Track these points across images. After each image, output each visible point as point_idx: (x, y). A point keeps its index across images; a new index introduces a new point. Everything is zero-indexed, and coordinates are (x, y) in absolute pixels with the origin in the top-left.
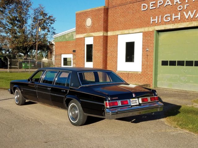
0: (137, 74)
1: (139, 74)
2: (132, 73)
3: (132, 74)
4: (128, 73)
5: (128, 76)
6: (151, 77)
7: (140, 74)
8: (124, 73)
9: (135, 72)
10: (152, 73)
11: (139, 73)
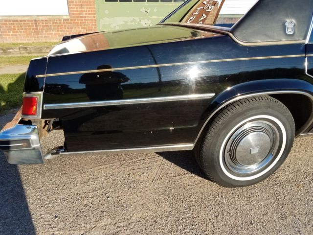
0: (60, 20)
1: (65, 20)
2: (47, 18)
3: (46, 21)
4: (36, 20)
5: (36, 26)
6: (92, 25)
7: (68, 20)
8: (24, 21)
9: (53, 16)
10: (94, 17)
11: (65, 17)
